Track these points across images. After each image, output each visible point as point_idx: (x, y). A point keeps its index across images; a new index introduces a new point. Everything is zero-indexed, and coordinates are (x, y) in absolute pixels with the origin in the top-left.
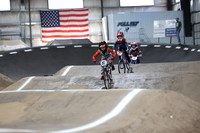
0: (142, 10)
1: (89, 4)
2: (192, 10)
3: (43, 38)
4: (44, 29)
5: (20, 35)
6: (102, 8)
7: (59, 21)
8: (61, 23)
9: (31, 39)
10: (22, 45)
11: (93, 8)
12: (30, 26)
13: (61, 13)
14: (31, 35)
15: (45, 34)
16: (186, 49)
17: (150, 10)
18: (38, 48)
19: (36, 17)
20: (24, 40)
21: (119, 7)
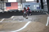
0: (31, 2)
1: (18, 1)
2: (43, 2)
3: (7, 9)
4: (7, 7)
5: (1, 8)
6: (21, 2)
7: (11, 5)
8: (11, 6)
9: (4, 10)
10: (2, 11)
11: (19, 2)
12: (4, 6)
13: (11, 3)
14: (4, 8)
15: (7, 8)
16: (42, 12)
17: (33, 2)
18: (6, 12)
19: (5, 4)
20: (2, 10)
21: (25, 2)
